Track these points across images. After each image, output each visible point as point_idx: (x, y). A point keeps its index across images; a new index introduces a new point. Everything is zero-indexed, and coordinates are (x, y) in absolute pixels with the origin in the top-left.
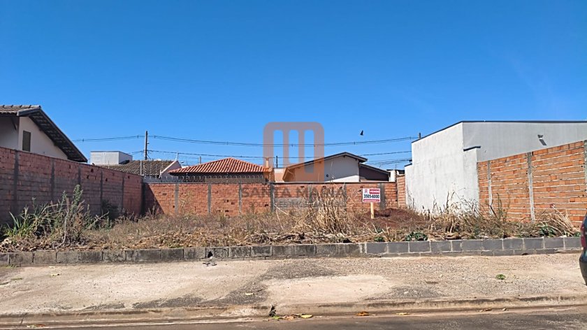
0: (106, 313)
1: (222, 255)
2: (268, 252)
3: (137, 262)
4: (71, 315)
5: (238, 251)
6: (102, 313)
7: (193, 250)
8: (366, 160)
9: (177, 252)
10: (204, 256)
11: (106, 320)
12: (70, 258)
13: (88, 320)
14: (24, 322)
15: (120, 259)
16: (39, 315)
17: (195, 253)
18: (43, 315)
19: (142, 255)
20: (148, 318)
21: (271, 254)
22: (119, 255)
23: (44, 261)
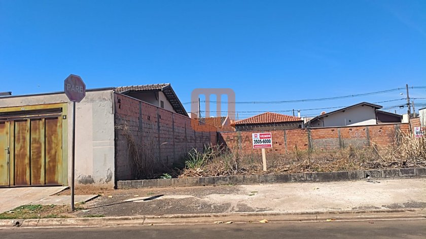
0: (374, 212)
1: (377, 175)
2: (413, 173)
3: (314, 181)
4: (349, 213)
5: (389, 173)
6: (371, 212)
7: (355, 173)
8: (382, 107)
9: (343, 173)
10: (363, 176)
11: (376, 216)
12: (269, 179)
13: (363, 216)
14: (318, 218)
15: (303, 179)
16: (327, 213)
17: (356, 174)
18: (330, 213)
19: (318, 176)
20: (406, 215)
21: (415, 175)
22: (302, 177)
23: (251, 181)
